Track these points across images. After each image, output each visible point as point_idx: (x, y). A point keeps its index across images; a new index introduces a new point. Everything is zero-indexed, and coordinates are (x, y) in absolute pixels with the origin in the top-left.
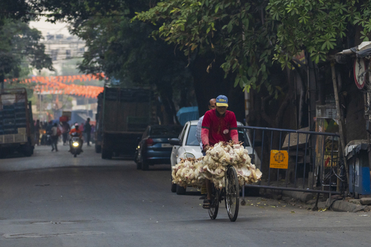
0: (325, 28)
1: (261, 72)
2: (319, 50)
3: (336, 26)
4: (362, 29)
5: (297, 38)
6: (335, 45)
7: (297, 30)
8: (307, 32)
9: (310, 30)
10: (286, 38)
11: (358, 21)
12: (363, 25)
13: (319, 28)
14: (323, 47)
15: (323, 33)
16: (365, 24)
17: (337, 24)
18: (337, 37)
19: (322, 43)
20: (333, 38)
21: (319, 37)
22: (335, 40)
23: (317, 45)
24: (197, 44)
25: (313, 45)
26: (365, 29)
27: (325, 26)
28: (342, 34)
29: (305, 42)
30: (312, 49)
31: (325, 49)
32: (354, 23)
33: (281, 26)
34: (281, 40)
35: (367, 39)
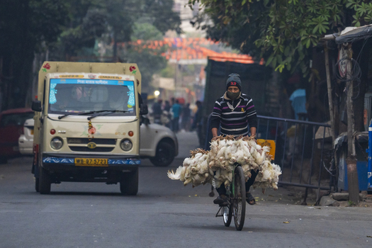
0: (318, 10)
1: (297, 51)
2: (311, 32)
3: (329, 8)
4: (354, 12)
5: (287, 20)
6: (328, 28)
7: (288, 11)
8: (298, 13)
9: (302, 11)
10: (278, 20)
11: (351, 4)
12: (355, 9)
13: (311, 9)
14: (315, 30)
15: (315, 15)
16: (358, 7)
17: (331, 6)
18: (330, 20)
19: (314, 26)
20: (325, 21)
21: (311, 19)
22: (328, 23)
23: (308, 28)
24: (231, 17)
25: (304, 28)
26: (357, 13)
27: (319, 8)
28: (336, 17)
29: (295, 24)
30: (303, 32)
31: (317, 33)
32: (348, 6)
33: (273, 6)
34: (273, 20)
35: (358, 23)
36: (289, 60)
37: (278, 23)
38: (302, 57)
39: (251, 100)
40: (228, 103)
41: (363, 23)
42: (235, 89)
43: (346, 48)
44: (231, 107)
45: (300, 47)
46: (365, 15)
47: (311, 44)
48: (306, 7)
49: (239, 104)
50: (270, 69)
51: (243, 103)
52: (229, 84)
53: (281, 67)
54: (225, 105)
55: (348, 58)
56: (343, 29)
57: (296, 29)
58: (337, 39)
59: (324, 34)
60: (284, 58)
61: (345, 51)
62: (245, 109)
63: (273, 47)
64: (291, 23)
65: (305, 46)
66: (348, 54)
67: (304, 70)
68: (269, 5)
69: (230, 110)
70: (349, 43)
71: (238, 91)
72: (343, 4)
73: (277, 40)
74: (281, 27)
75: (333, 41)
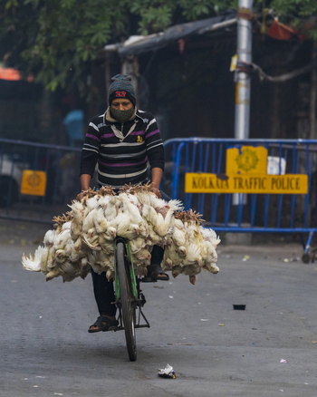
2: (88, 43)
3: (111, 13)
4: (141, 18)
5: (61, 27)
6: (109, 38)
7: (61, 16)
8: (73, 19)
9: (78, 17)
11: (136, 8)
12: (142, 15)
13: (89, 14)
14: (93, 40)
15: (93, 22)
17: (113, 11)
18: (112, 27)
19: (92, 35)
20: (106, 28)
21: (89, 26)
22: (109, 32)
23: (85, 37)
25: (80, 37)
26: (144, 20)
27: (98, 13)
28: (119, 25)
29: (70, 32)
30: (79, 42)
31: (96, 43)
32: (133, 10)
33: (44, 9)
34: (43, 27)
35: (146, 32)
36: (63, 75)
37: (49, 31)
38: (78, 72)
39: (154, 121)
40: (113, 128)
41: (151, 31)
42: (124, 104)
43: (131, 62)
44: (119, 134)
45: (76, 60)
46: (153, 21)
47: (89, 57)
48: (82, 12)
49: (133, 128)
50: (40, 87)
51: (141, 126)
52: (113, 96)
53: (53, 85)
54: (107, 129)
55: (133, 74)
56: (127, 38)
57: (71, 38)
58: (121, 50)
59: (104, 45)
60: (57, 73)
61: (130, 66)
62: (143, 137)
63: (42, 60)
64: (64, 31)
65: (81, 59)
66: (134, 68)
67: (81, 87)
68: (39, 8)
69: (117, 140)
70: (135, 56)
71: (130, 106)
72: (127, 8)
73: (47, 52)
74: (53, 35)
75: (115, 53)
